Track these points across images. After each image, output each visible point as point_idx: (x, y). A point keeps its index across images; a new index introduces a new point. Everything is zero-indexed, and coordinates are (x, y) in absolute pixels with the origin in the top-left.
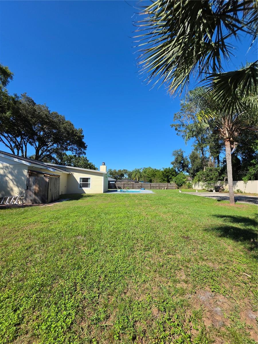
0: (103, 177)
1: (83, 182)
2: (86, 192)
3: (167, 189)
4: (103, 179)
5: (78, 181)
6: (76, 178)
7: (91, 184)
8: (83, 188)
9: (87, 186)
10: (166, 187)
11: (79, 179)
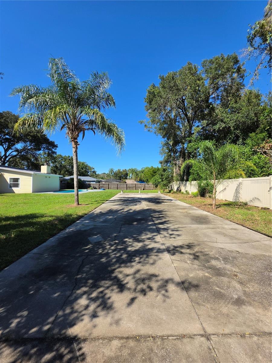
0: (32, 177)
1: (13, 182)
2: (15, 192)
3: (143, 189)
4: (32, 179)
5: (8, 181)
6: (6, 179)
7: (20, 184)
8: (13, 188)
9: (17, 186)
10: (142, 188)
11: (9, 180)
